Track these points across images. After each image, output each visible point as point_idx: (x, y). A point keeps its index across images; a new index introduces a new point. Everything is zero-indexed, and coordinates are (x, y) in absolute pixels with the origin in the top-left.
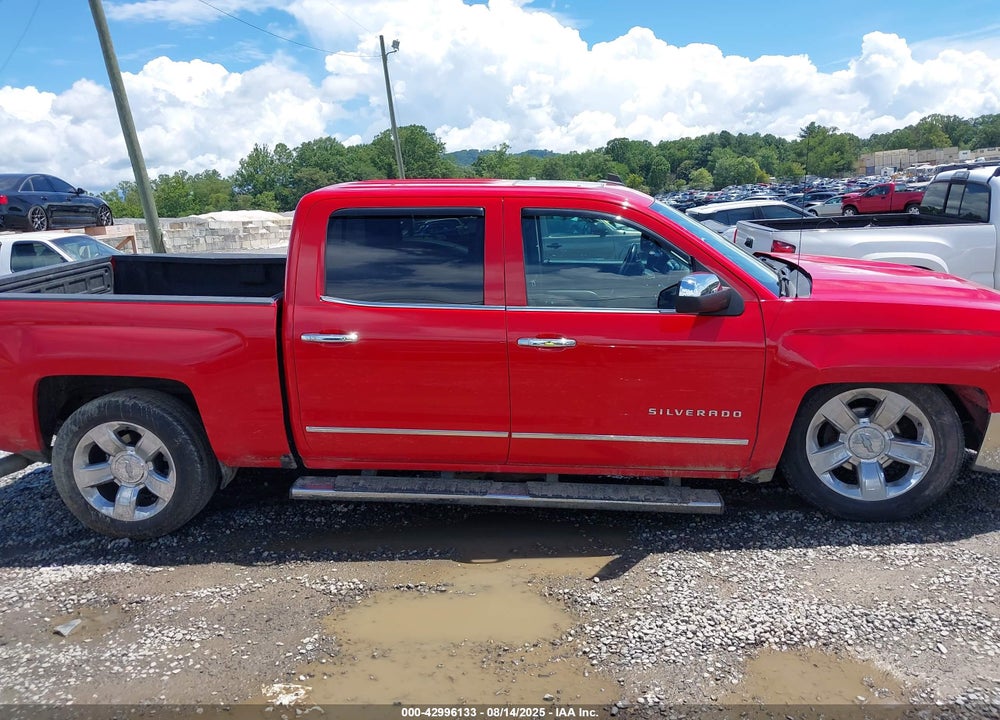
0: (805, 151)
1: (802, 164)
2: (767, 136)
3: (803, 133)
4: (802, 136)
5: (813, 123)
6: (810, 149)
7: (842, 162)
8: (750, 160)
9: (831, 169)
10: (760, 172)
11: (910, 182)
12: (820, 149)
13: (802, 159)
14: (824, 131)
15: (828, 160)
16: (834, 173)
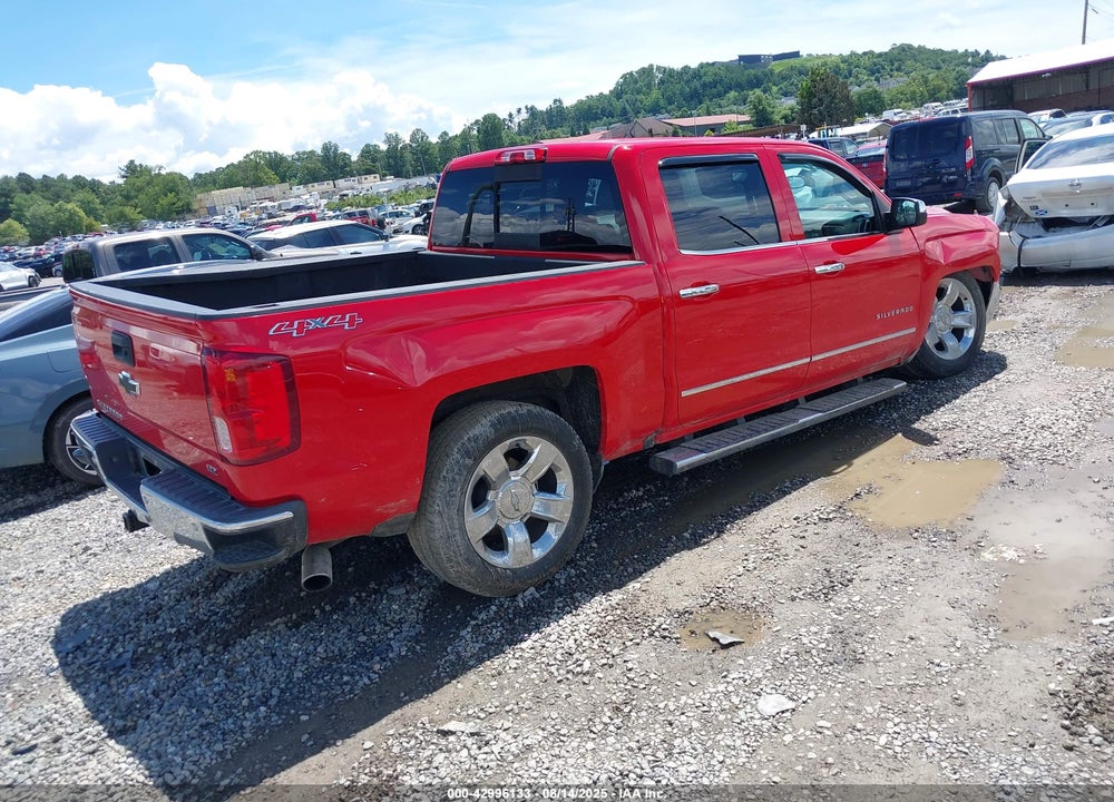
0: (133, 193)
1: (136, 207)
2: (76, 178)
3: (123, 173)
4: (124, 177)
5: (132, 162)
6: (140, 190)
7: (180, 204)
8: (69, 206)
9: (170, 212)
10: (87, 220)
11: (261, 219)
12: (150, 190)
13: (132, 203)
14: (148, 170)
15: (164, 201)
16: (174, 215)
